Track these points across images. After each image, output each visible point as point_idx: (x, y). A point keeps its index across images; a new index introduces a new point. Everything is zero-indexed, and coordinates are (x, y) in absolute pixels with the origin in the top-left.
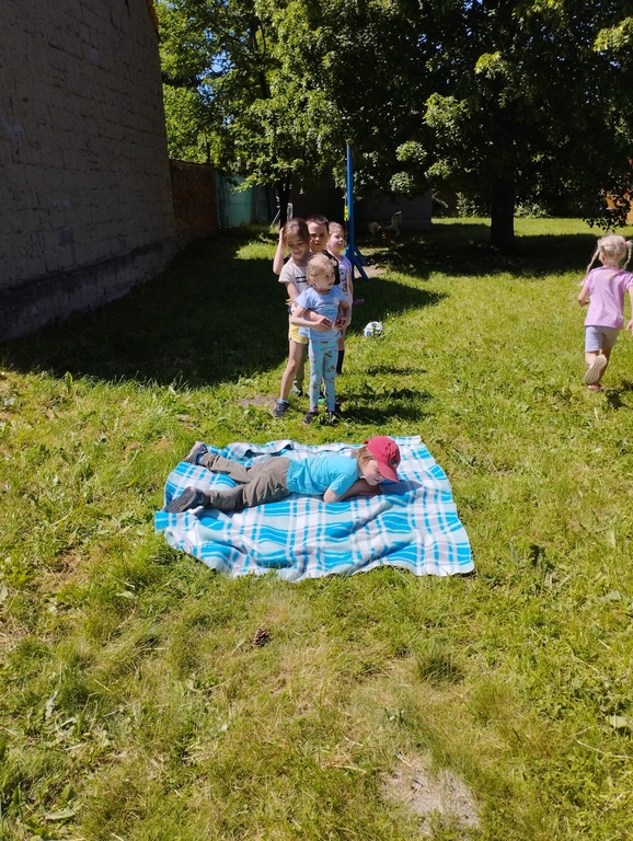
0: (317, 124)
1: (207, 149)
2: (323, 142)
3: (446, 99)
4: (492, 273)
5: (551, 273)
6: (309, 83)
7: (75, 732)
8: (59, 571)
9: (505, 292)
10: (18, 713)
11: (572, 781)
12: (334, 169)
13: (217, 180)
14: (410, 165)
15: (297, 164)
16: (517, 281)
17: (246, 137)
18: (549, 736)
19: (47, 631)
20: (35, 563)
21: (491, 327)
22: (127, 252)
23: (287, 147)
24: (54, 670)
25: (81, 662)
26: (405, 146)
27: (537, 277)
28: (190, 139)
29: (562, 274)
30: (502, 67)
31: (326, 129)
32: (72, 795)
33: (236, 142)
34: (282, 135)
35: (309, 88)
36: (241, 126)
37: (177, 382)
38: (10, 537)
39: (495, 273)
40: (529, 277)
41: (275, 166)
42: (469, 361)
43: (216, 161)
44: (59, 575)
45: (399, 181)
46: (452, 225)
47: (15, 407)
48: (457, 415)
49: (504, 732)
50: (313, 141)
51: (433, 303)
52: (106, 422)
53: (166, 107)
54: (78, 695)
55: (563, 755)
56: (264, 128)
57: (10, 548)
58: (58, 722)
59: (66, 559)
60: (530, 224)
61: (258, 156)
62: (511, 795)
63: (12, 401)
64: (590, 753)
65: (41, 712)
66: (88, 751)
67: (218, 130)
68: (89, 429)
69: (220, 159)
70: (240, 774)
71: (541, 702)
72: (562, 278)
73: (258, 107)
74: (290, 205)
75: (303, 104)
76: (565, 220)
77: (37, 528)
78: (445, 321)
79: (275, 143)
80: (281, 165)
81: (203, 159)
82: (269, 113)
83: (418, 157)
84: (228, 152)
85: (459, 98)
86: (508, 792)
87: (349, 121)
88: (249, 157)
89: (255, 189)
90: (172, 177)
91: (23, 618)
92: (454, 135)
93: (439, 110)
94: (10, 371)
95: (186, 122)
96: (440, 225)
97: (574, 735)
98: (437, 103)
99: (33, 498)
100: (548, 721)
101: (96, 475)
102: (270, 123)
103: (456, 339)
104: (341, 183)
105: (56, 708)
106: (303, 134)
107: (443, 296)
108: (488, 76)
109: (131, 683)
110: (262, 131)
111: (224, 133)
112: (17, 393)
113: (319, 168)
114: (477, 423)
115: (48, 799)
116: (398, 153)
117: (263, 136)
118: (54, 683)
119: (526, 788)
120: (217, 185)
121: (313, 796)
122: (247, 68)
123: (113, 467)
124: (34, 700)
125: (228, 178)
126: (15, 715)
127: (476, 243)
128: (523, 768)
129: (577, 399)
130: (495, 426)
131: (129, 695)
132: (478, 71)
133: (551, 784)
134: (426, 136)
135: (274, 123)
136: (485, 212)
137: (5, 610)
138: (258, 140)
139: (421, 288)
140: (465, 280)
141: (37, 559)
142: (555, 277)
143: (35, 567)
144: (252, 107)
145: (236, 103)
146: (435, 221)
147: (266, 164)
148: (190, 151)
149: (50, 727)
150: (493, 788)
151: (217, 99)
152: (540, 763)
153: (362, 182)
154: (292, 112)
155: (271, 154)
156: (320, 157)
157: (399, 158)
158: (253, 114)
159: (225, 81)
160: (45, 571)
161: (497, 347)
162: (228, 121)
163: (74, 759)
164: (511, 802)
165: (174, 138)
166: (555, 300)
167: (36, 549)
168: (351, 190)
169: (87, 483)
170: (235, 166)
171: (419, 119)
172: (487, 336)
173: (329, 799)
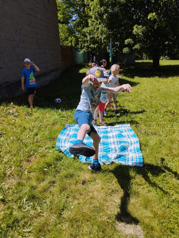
0: (102, 34)
1: (71, 42)
2: (104, 39)
3: (139, 26)
4: (153, 77)
5: (170, 76)
6: (100, 23)
7: (31, 207)
8: (28, 162)
9: (157, 82)
10: (16, 202)
11: (171, 226)
12: (107, 47)
13: (74, 51)
14: (129, 46)
15: (97, 46)
16: (160, 79)
17: (82, 38)
18: (165, 213)
19: (24, 179)
20: (22, 160)
21: (152, 93)
22: (48, 72)
23: (93, 41)
24: (26, 190)
25: (33, 188)
26: (127, 40)
27: (166, 78)
28: (66, 39)
29: (173, 77)
30: (156, 17)
31: (104, 36)
32: (30, 225)
33: (79, 40)
34: (92, 37)
35: (100, 24)
36: (81, 35)
37: (62, 109)
38: (15, 152)
39: (154, 77)
40: (163, 78)
41: (90, 46)
42: (145, 102)
43: (74, 45)
44: (28, 163)
45: (125, 50)
46: (141, 62)
47: (17, 116)
48: (141, 119)
49: (152, 211)
50: (101, 39)
51: (135, 85)
52: (42, 120)
53: (59, 30)
54: (32, 197)
55: (169, 219)
56: (87, 36)
57: (15, 155)
58: (27, 204)
59: (30, 159)
60: (164, 62)
61: (85, 44)
62: (153, 230)
63: (16, 114)
64: (177, 218)
65: (22, 201)
66: (35, 213)
67: (74, 36)
68: (37, 122)
69: (75, 44)
70: (76, 221)
71: (163, 203)
72: (173, 78)
73: (85, 30)
74: (94, 57)
75: (98, 29)
76: (175, 60)
77: (22, 150)
78: (138, 91)
79: (90, 40)
80: (92, 46)
81: (70, 44)
82: (88, 31)
83: (131, 43)
84: (77, 42)
85: (143, 26)
86: (152, 229)
87: (111, 33)
88: (83, 44)
89: (84, 53)
90: (61, 50)
91: (18, 175)
92: (142, 37)
93: (137, 30)
94: (16, 105)
95: (65, 34)
96: (138, 62)
97: (172, 213)
98: (137, 28)
99: (21, 141)
100: (165, 209)
101: (39, 135)
102: (89, 34)
103: (141, 96)
104: (109, 51)
105: (27, 201)
106: (98, 37)
107: (138, 83)
108: (152, 20)
109: (47, 194)
110: (86, 36)
111: (76, 37)
112: (18, 112)
113: (103, 47)
114: (147, 121)
115: (24, 226)
116: (125, 42)
117: (87, 38)
118: (26, 193)
119: (157, 228)
120: (74, 52)
121: (96, 228)
122: (82, 19)
123: (43, 133)
124: (20, 198)
125: (77, 50)
126: (15, 202)
127: (148, 68)
128: (157, 222)
129: (177, 114)
130: (152, 122)
131: (46, 197)
132: (148, 18)
133: (165, 227)
134: (134, 37)
135: (90, 34)
136: (151, 58)
137: (13, 173)
138: (85, 39)
139: (132, 81)
140: (145, 79)
141: (22, 159)
142: (171, 78)
143: (22, 161)
144: (84, 30)
145: (79, 28)
146: (136, 61)
147: (88, 46)
148: (66, 42)
149: (25, 206)
150: (148, 227)
151: (74, 28)
152: (162, 221)
153: (115, 51)
154: (95, 31)
155: (89, 43)
156: (103, 44)
157: (126, 44)
158: (84, 31)
159: (76, 22)
160: (24, 162)
161: (153, 98)
162: (77, 34)
163: (31, 215)
164: (153, 232)
165: (62, 39)
166: (171, 84)
167: (22, 156)
168: (112, 53)
169: (36, 137)
170: (79, 46)
171: (131, 32)
172: (151, 95)
173: (101, 229)
